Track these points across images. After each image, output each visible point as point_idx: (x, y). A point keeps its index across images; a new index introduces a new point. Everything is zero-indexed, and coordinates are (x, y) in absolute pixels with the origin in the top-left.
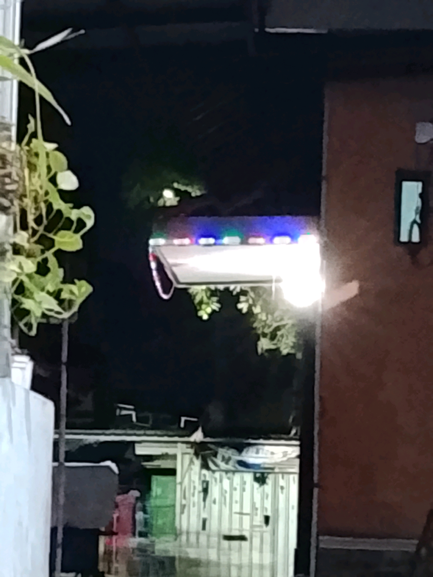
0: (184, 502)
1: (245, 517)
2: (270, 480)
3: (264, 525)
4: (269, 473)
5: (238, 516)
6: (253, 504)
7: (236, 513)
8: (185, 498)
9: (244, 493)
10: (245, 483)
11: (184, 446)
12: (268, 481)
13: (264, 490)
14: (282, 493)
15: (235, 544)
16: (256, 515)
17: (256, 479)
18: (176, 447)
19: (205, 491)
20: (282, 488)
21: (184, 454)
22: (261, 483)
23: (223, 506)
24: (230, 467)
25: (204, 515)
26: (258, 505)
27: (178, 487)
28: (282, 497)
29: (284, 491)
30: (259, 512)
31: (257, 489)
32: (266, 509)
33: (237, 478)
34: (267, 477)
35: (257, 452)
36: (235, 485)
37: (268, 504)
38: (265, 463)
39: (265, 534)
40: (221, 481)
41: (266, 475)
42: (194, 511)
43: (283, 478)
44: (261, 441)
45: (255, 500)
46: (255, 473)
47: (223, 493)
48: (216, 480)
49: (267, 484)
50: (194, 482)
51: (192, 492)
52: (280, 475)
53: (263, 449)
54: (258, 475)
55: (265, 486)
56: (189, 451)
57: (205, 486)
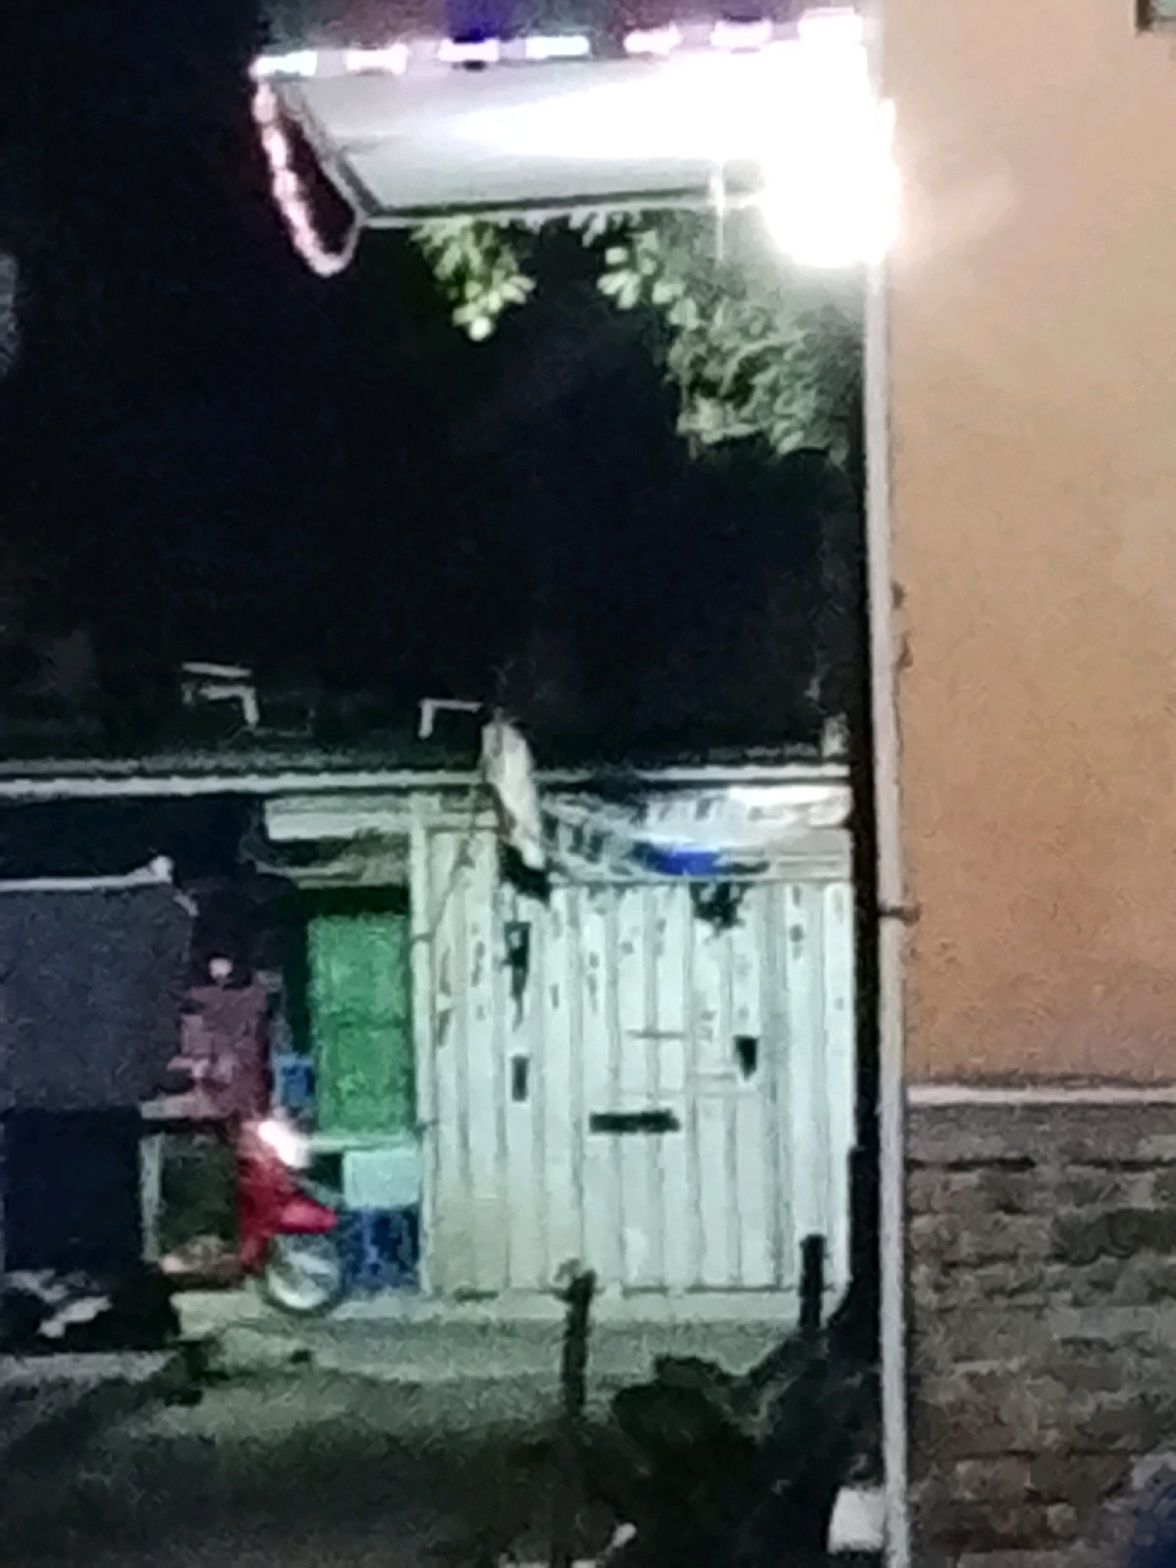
0: (443, 1003)
1: (665, 1046)
2: (751, 910)
3: (737, 1069)
4: (744, 886)
5: (641, 1044)
6: (694, 1000)
7: (634, 1035)
8: (445, 988)
9: (662, 965)
10: (661, 925)
11: (435, 801)
12: (741, 912)
13: (730, 943)
14: (798, 952)
15: (637, 1142)
16: (709, 1035)
17: (703, 910)
18: (405, 808)
19: (518, 958)
20: (797, 934)
21: (432, 831)
22: (718, 919)
23: (587, 1009)
24: (602, 869)
25: (517, 1048)
26: (714, 1004)
27: (420, 951)
28: (797, 971)
29: (804, 943)
30: (716, 1025)
31: (708, 943)
32: (744, 1014)
33: (632, 907)
34: (739, 900)
35: (703, 810)
36: (624, 934)
37: (749, 995)
38: (728, 852)
39: (741, 1103)
40: (574, 922)
41: (734, 892)
42: (480, 1034)
43: (797, 899)
44: (713, 772)
45: (700, 985)
46: (695, 889)
47: (583, 965)
48: (555, 917)
49: (741, 925)
50: (476, 930)
51: (471, 967)
52: (788, 891)
53: (721, 799)
54: (707, 895)
55: (735, 932)
56: (453, 819)
57: (516, 942)
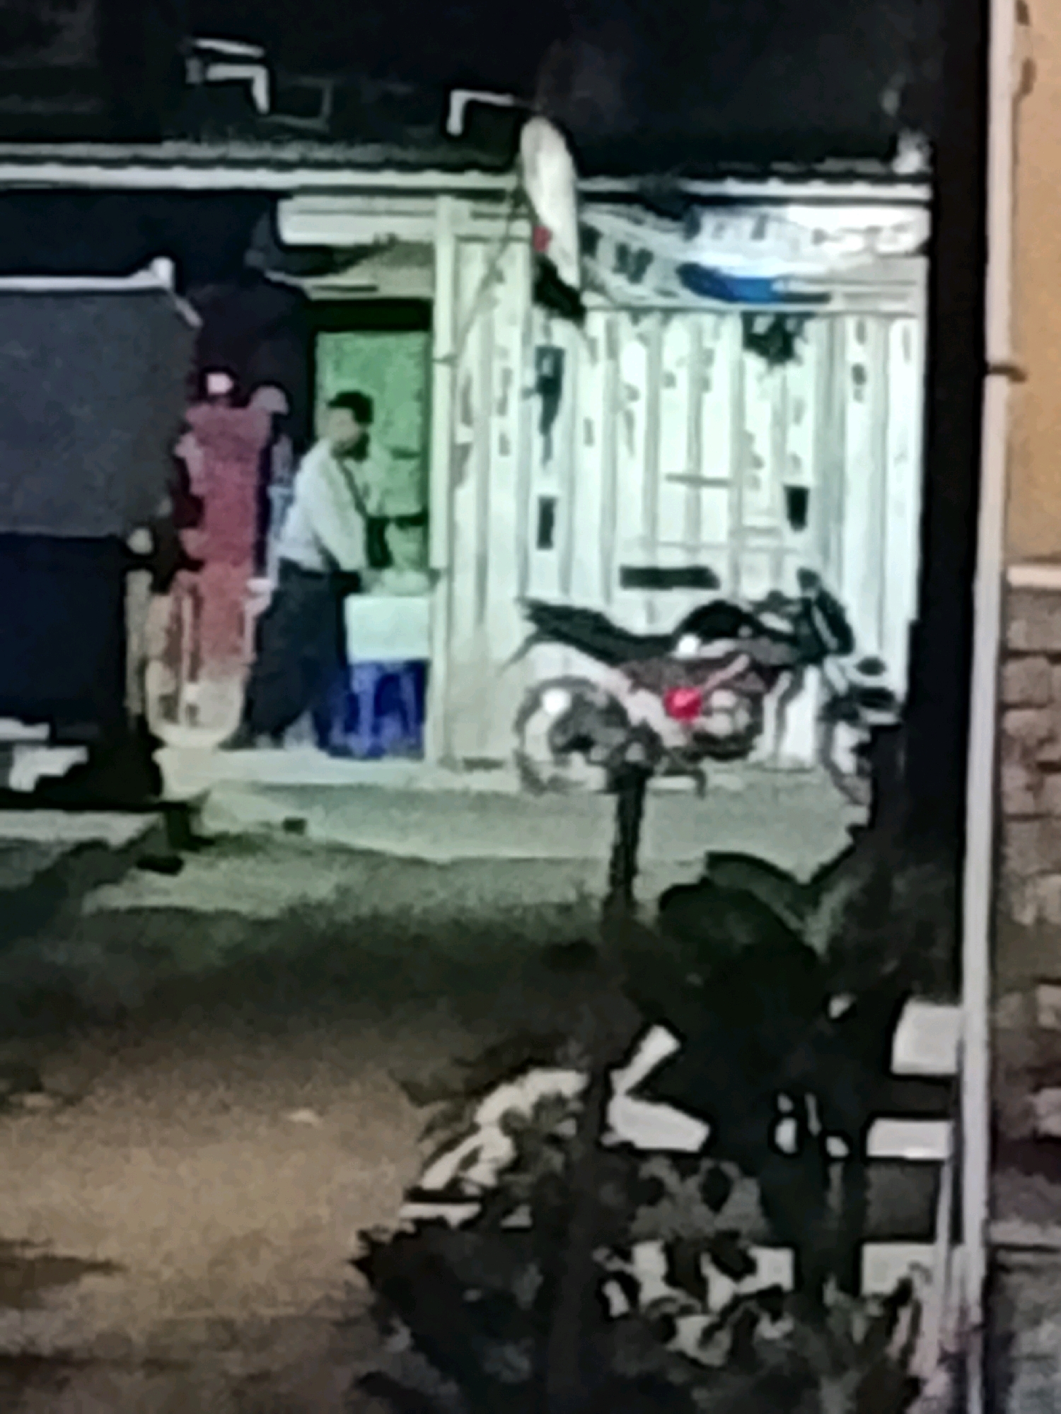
0: (464, 435)
1: (707, 494)
2: (809, 344)
3: (786, 525)
4: (805, 317)
5: (681, 489)
6: (743, 439)
7: (673, 478)
8: (467, 419)
9: (708, 398)
10: (707, 357)
11: (465, 206)
12: (800, 346)
13: (784, 385)
15: (672, 600)
16: (756, 483)
17: (755, 342)
18: (431, 214)
19: (550, 388)
20: (859, 374)
21: (462, 241)
22: (773, 355)
23: (622, 449)
24: (643, 292)
25: (545, 486)
26: (763, 447)
27: (441, 374)
28: (858, 417)
29: (869, 388)
30: (765, 474)
31: (760, 378)
32: (796, 462)
33: (678, 336)
34: (799, 331)
35: (759, 233)
36: (669, 364)
37: (802, 440)
38: (786, 278)
39: (788, 561)
40: (613, 352)
41: (790, 325)
42: (504, 470)
43: (861, 335)
44: (774, 188)
45: (750, 426)
46: (748, 319)
47: (620, 398)
48: (592, 344)
49: (799, 361)
50: (505, 353)
51: (497, 392)
52: (850, 324)
53: (781, 220)
54: (761, 326)
55: (791, 370)
56: (483, 227)
57: (547, 368)
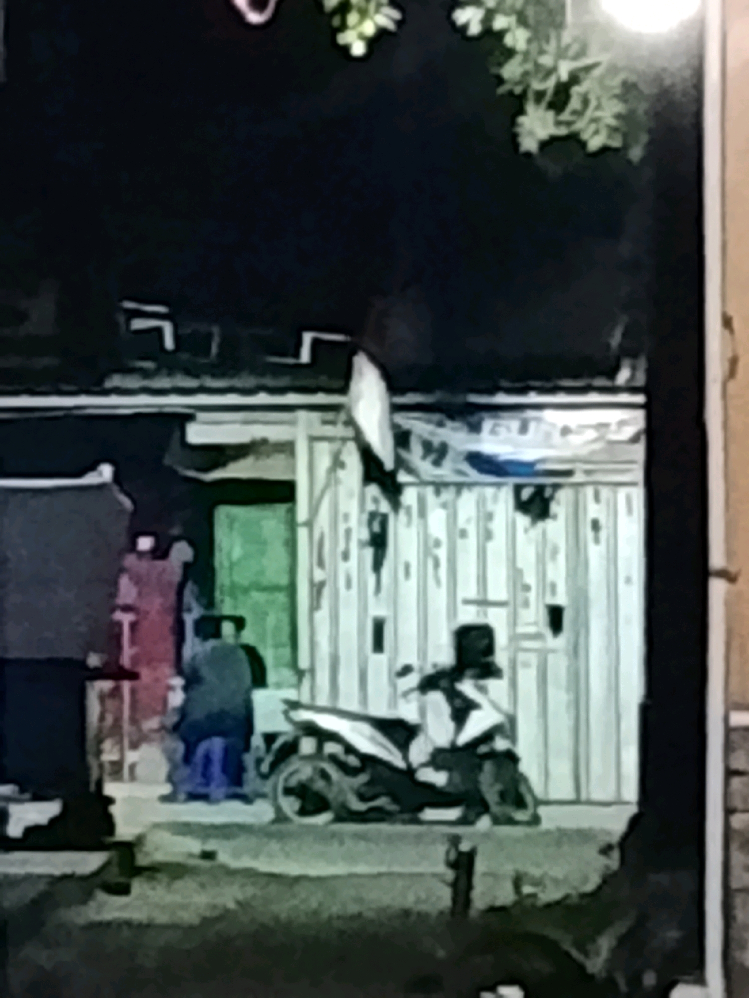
0: (319, 575)
1: (492, 609)
2: (560, 506)
3: (548, 632)
4: (556, 487)
5: (473, 607)
6: (515, 574)
7: (467, 602)
8: (321, 564)
9: (491, 546)
10: (490, 516)
11: (315, 416)
12: (554, 508)
13: (544, 533)
14: (597, 541)
16: (526, 604)
17: (522, 506)
18: (293, 423)
19: (379, 541)
20: (596, 525)
21: (313, 439)
22: (536, 514)
23: (431, 582)
24: (446, 472)
25: (377, 610)
26: (530, 578)
27: (302, 534)
28: (595, 553)
29: (603, 534)
30: (532, 596)
31: (526, 531)
32: (553, 587)
33: (467, 502)
34: (552, 498)
35: (524, 429)
36: (461, 523)
37: (558, 572)
38: (543, 461)
39: (551, 658)
40: (423, 514)
41: (548, 493)
42: (349, 600)
43: (597, 498)
44: (533, 398)
45: (520, 565)
46: (518, 489)
47: (428, 546)
48: (408, 510)
49: (555, 517)
50: (346, 517)
51: (342, 546)
52: (589, 491)
53: (539, 420)
54: (526, 494)
55: (549, 525)
56: (329, 430)
57: (376, 528)
